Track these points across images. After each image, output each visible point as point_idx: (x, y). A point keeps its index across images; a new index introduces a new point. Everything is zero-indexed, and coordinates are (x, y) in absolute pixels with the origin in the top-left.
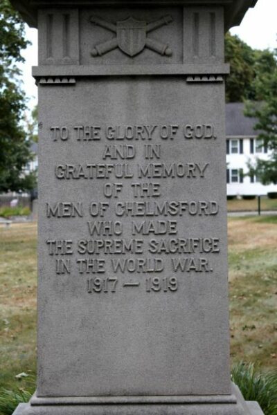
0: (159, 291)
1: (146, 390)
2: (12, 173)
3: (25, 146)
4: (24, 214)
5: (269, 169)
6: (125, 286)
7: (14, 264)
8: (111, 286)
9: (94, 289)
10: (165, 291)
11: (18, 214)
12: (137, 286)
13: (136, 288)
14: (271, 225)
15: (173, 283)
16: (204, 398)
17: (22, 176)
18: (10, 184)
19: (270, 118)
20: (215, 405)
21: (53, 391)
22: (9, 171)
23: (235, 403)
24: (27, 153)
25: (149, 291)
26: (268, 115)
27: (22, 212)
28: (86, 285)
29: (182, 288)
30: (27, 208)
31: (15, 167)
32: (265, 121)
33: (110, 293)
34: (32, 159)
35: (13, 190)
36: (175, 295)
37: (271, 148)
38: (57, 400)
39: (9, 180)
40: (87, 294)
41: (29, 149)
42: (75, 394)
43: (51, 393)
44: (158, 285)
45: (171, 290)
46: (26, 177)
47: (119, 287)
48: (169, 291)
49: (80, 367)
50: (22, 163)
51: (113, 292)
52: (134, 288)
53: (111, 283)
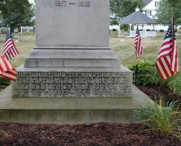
0: (83, 6)
1: (77, 44)
2: (27, 19)
3: (32, 11)
4: (32, 34)
5: (113, 20)
6: (70, 4)
7: (28, 46)
8: (64, 4)
9: (58, 5)
10: (85, 6)
11: (30, 34)
12: (74, 4)
13: (74, 5)
14: (113, 38)
15: (88, 3)
16: (99, 48)
17: (31, 21)
18: (27, 23)
19: (114, 3)
20: (103, 50)
21: (42, 44)
22: (26, 19)
23: (110, 49)
24: (32, 13)
25: (79, 6)
26: (113, 2)
27: (31, 34)
28: (55, 3)
29: (92, 5)
30: (33, 32)
31: (28, 18)
32: (112, 4)
33: (64, 6)
34: (34, 15)
35: (28, 26)
36: (89, 8)
37: (114, 13)
38: (43, 47)
39: (26, 22)
40: (55, 6)
41: (33, 12)
42: (50, 45)
43: (41, 45)
44: (82, 4)
45: (88, 6)
46: (32, 21)
47: (68, 4)
48: (87, 6)
49: (52, 35)
50: (31, 16)
51: (65, 6)
52: (73, 4)
53: (64, 2)
